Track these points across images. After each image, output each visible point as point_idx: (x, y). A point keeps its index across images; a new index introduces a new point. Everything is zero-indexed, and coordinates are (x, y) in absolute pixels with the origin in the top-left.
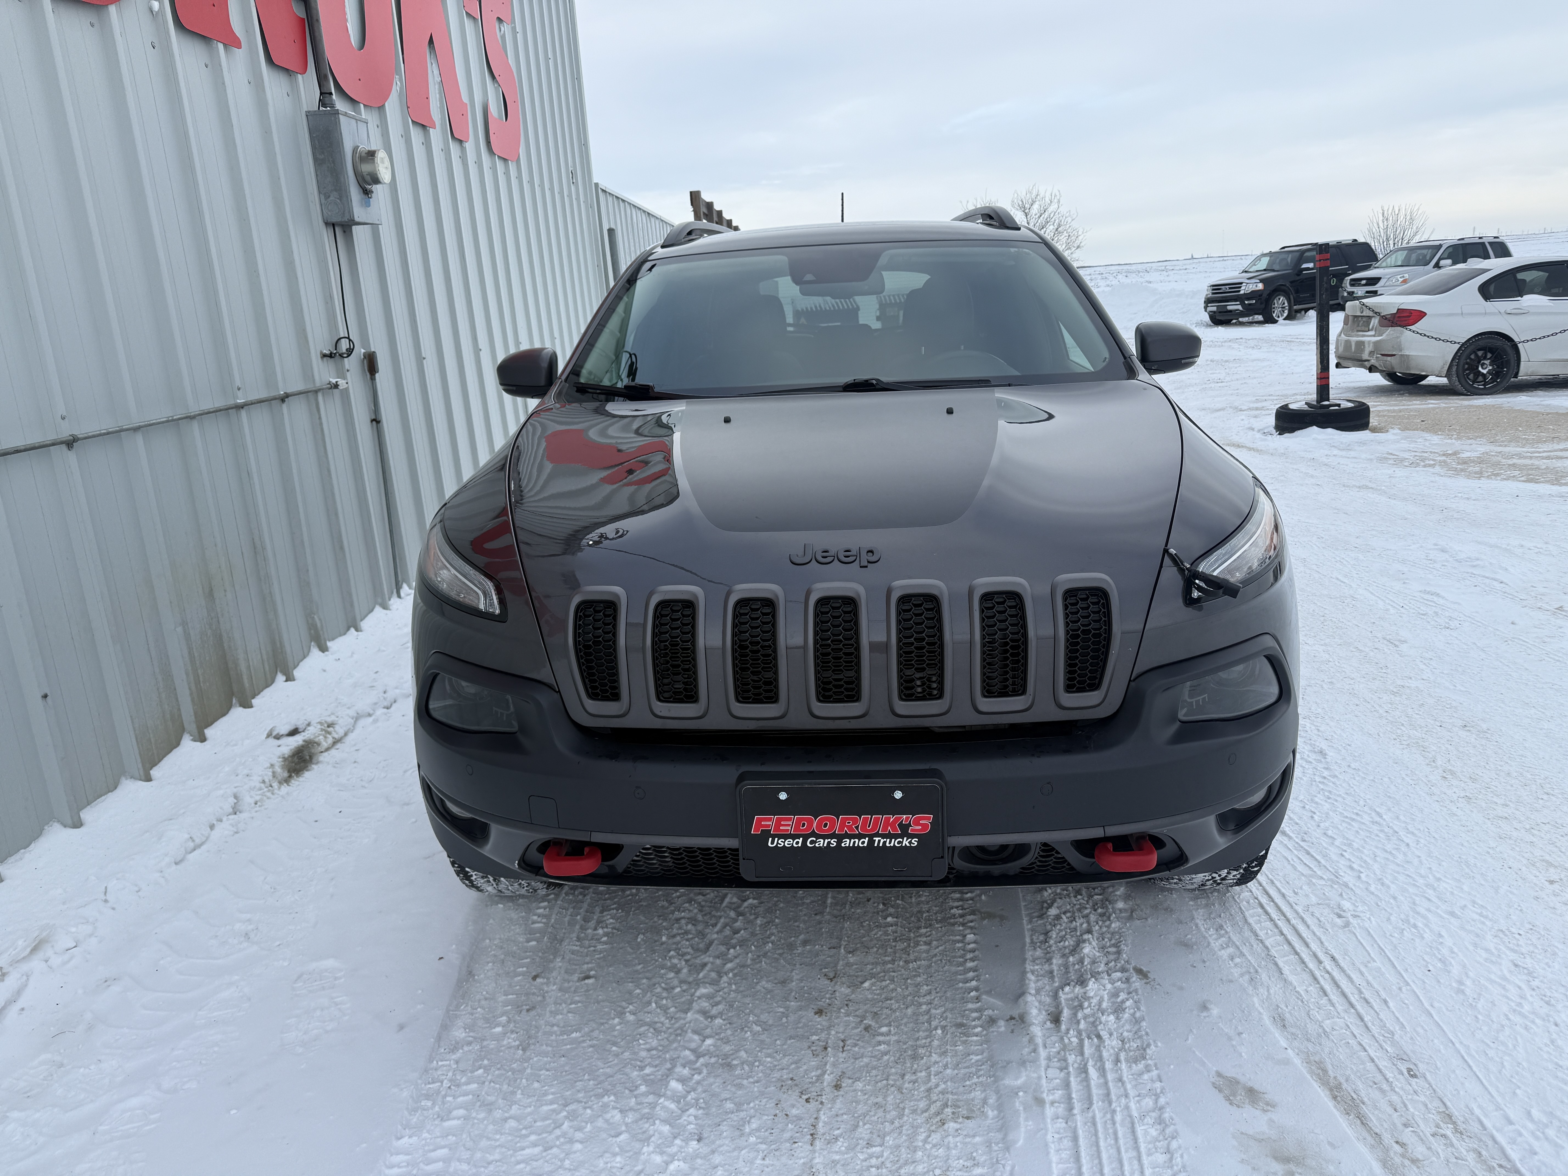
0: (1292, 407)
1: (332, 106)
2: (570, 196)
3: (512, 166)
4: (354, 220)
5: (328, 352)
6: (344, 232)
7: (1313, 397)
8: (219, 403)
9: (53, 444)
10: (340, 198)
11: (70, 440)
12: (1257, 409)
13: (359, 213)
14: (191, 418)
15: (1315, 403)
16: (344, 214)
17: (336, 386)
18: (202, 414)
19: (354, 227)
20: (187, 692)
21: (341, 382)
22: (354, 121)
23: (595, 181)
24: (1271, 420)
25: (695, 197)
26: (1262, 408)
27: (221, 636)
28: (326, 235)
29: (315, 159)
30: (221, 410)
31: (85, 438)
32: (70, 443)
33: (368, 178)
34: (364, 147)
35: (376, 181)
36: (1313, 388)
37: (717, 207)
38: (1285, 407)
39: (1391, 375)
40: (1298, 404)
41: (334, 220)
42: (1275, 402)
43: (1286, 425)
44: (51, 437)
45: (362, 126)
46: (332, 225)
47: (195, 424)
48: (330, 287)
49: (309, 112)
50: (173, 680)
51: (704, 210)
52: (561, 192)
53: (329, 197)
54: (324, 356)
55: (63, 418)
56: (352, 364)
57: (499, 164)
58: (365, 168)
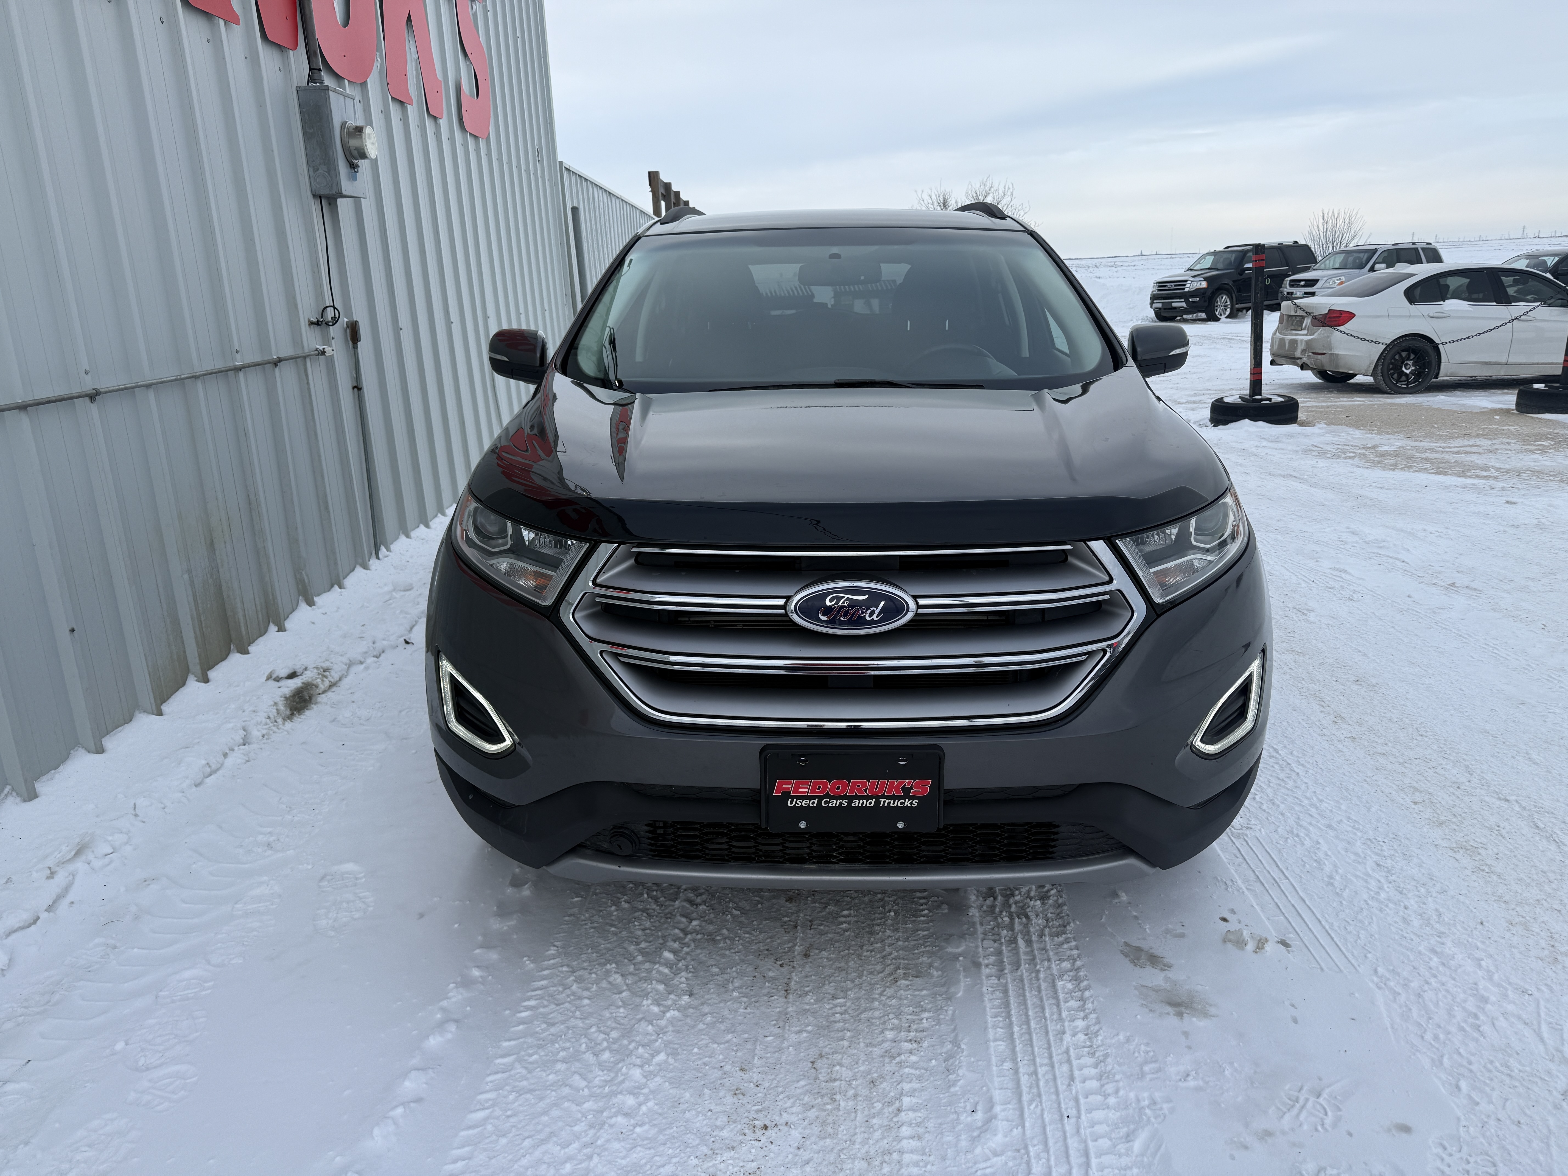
0: (1226, 400)
1: (322, 82)
2: (536, 173)
3: (482, 143)
4: (341, 193)
5: (315, 320)
6: (330, 204)
7: (1246, 392)
8: (219, 365)
9: (79, 397)
10: (329, 172)
11: (93, 394)
12: (1195, 402)
13: (346, 186)
14: (196, 377)
15: (1248, 397)
16: (332, 186)
17: (323, 353)
18: (206, 375)
19: (339, 200)
20: (192, 635)
21: (328, 349)
22: (342, 97)
23: (559, 159)
24: (1207, 413)
25: (653, 177)
26: (1200, 402)
27: (220, 585)
28: (314, 207)
29: (305, 133)
30: (222, 371)
31: (106, 392)
32: (93, 396)
33: (355, 153)
34: (352, 123)
35: (363, 155)
36: (1247, 384)
37: (674, 188)
38: (1220, 400)
39: (1322, 373)
40: (1232, 398)
41: (322, 192)
42: (1212, 396)
43: (1220, 418)
44: (76, 390)
45: (349, 102)
46: (318, 197)
47: (199, 383)
48: (317, 258)
49: (300, 87)
50: (179, 624)
51: (662, 190)
52: (528, 170)
53: (318, 170)
54: (312, 323)
55: (87, 373)
56: (336, 331)
57: (471, 141)
58: (353, 143)
